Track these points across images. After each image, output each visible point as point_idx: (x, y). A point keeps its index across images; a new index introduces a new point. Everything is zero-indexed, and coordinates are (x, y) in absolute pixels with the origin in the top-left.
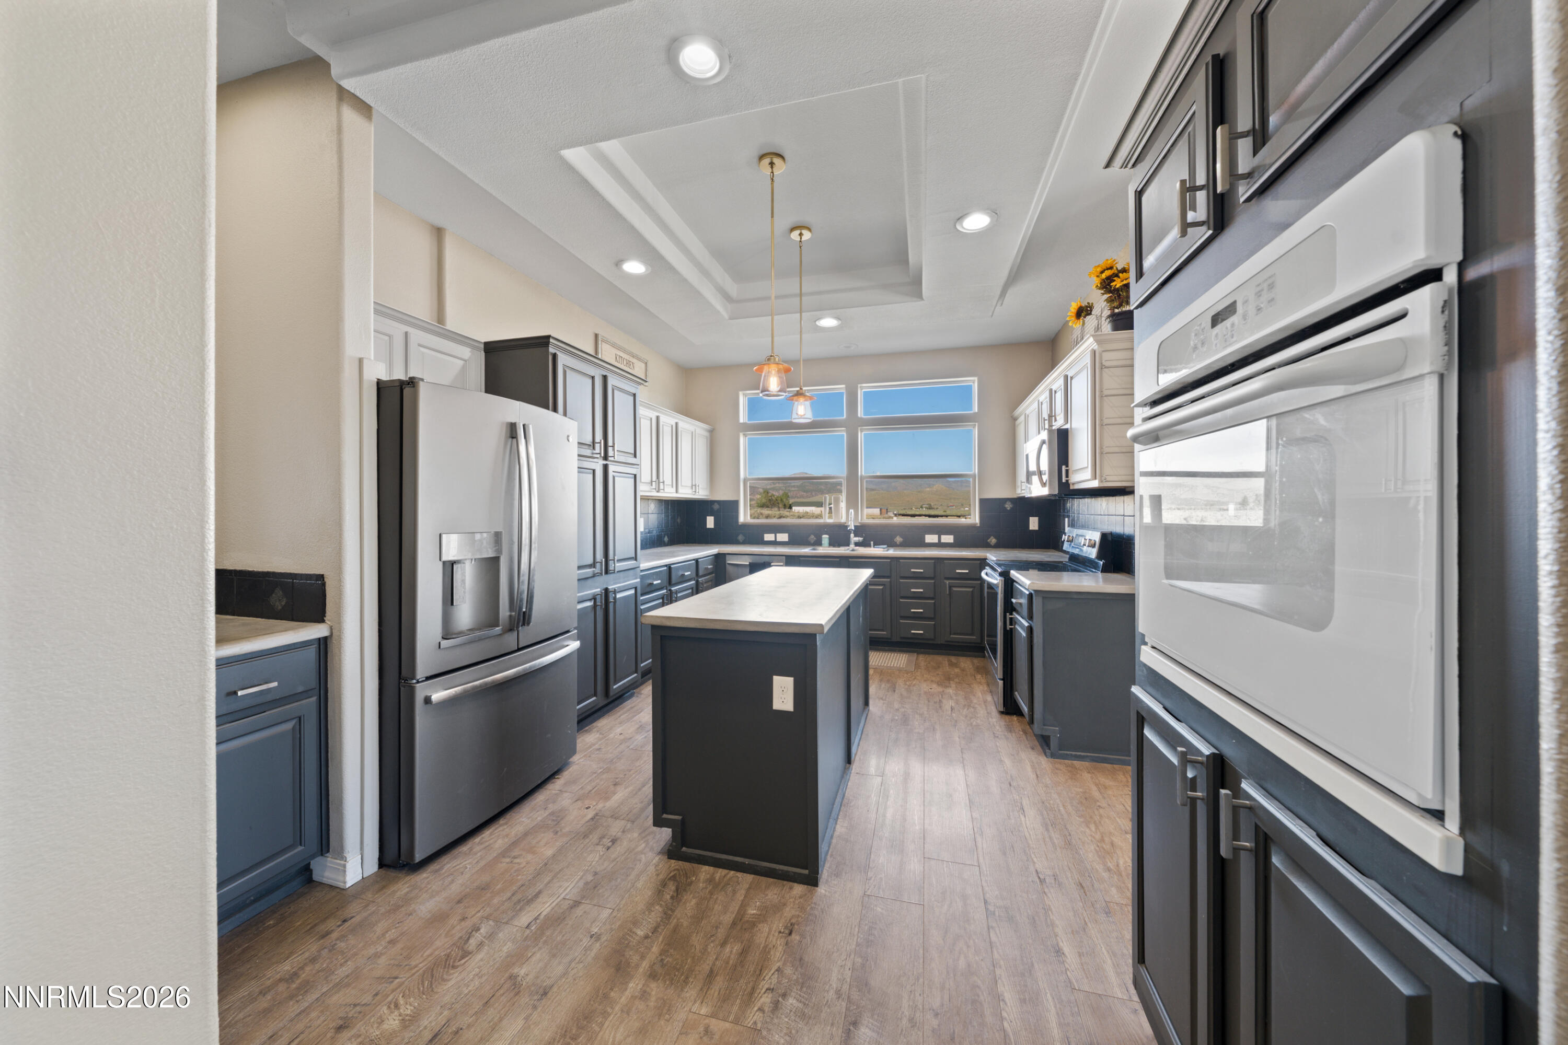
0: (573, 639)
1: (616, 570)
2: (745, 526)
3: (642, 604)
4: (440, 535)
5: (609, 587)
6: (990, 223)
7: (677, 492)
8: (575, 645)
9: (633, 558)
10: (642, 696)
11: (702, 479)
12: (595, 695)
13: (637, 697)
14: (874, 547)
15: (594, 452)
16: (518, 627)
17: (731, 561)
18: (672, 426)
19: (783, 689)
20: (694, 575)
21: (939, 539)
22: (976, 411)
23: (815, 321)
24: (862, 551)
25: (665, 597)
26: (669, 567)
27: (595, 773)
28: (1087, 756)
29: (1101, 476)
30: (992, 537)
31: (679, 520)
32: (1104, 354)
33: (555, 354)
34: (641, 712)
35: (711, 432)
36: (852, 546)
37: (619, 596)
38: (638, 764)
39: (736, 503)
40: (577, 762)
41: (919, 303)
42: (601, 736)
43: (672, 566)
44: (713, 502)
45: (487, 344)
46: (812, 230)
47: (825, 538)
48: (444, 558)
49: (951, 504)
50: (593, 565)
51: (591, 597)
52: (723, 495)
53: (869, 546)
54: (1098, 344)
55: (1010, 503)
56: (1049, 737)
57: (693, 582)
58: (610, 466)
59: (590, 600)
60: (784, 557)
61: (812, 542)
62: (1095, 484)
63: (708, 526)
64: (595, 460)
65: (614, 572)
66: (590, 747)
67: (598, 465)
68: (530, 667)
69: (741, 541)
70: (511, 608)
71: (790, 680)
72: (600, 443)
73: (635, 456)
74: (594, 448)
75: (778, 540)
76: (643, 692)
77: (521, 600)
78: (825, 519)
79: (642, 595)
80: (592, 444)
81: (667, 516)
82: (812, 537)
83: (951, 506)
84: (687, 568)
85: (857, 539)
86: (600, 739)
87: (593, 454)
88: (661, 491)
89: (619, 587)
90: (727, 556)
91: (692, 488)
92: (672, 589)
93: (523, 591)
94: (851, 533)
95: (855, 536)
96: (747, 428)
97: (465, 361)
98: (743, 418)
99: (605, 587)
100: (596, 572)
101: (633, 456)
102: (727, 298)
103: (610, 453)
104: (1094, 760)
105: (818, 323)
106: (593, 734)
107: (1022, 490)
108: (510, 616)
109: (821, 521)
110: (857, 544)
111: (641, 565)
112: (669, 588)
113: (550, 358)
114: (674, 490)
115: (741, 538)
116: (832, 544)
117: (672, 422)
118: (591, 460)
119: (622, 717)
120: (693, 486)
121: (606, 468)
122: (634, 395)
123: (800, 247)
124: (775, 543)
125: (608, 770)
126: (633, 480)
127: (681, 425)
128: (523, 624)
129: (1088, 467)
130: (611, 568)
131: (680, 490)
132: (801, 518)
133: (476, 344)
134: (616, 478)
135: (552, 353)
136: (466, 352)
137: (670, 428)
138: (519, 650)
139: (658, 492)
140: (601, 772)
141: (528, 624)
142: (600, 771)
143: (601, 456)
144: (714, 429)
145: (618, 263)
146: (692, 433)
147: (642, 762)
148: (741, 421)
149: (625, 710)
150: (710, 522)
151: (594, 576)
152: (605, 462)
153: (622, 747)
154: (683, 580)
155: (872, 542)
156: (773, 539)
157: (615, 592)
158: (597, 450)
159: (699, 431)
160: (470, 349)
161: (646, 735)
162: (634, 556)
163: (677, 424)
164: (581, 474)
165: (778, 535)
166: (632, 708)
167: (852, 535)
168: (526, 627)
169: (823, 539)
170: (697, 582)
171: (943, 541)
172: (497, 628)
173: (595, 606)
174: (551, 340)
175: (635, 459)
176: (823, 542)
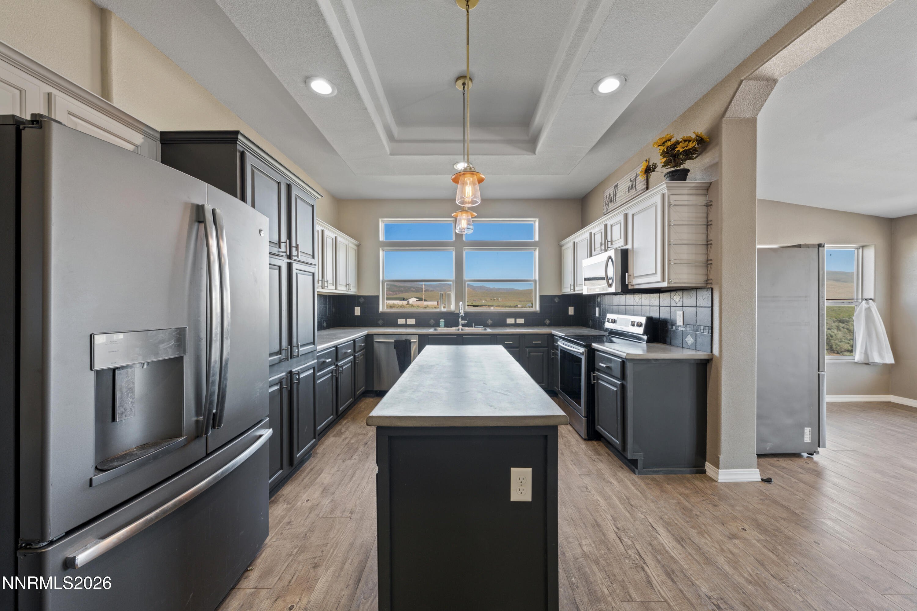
0: (264, 427)
1: (300, 354)
2: (383, 313)
3: (319, 379)
4: (91, 335)
5: (294, 370)
6: (619, 87)
7: (336, 289)
8: (267, 433)
9: (312, 343)
10: (318, 455)
11: (352, 280)
12: (282, 468)
13: (314, 457)
14: (475, 327)
15: (280, 250)
16: (207, 433)
17: (376, 339)
18: (333, 239)
19: (521, 480)
20: (353, 352)
21: (515, 321)
22: (537, 239)
23: (454, 165)
24: (468, 330)
25: (334, 371)
26: (336, 347)
27: (291, 555)
28: (661, 471)
29: (669, 279)
30: (547, 320)
31: (333, 310)
32: (671, 197)
33: (243, 152)
34: (322, 472)
35: (358, 246)
36: (460, 327)
37: (302, 376)
38: (332, 535)
39: (377, 297)
40: (269, 544)
41: (531, 156)
42: (289, 506)
43: (338, 346)
44: (359, 297)
45: (162, 133)
46: (473, 82)
47: (442, 321)
48: (98, 366)
49: (475, 299)
50: (280, 352)
51: (277, 381)
52: (366, 292)
53: (472, 326)
54: (667, 190)
55: (557, 298)
56: (636, 460)
57: (352, 357)
58: (293, 264)
59: (277, 384)
60: (417, 336)
61: (432, 324)
62: (665, 285)
63: (356, 314)
64: (281, 258)
65: (298, 357)
66: (280, 521)
67: (283, 263)
68: (222, 473)
69: (381, 324)
70: (198, 412)
71: (528, 471)
72: (286, 242)
73: (313, 257)
74: (280, 247)
75: (408, 323)
76: (318, 451)
77: (211, 403)
78: (441, 308)
79: (319, 371)
80: (278, 243)
81: (325, 307)
82: (432, 321)
83: (475, 300)
84: (347, 347)
85: (463, 322)
86: (288, 510)
87: (279, 252)
88: (325, 288)
89: (301, 369)
90: (374, 336)
91: (346, 287)
92: (339, 364)
93: (214, 392)
94: (459, 318)
95: (462, 320)
96: (385, 244)
97: (137, 146)
98: (382, 238)
99: (289, 370)
100: (282, 358)
101: (311, 257)
102: (391, 137)
103: (294, 252)
104: (666, 473)
105: (455, 167)
106: (280, 505)
107: (571, 290)
108: (197, 422)
109: (438, 310)
110: (464, 325)
111: (318, 347)
112: (336, 364)
113: (238, 154)
114: (334, 287)
115: (380, 322)
116: (447, 325)
117: (333, 236)
118: (277, 257)
119: (305, 480)
120: (347, 285)
121: (290, 266)
122: (313, 206)
123: (463, 94)
124: (406, 326)
125: (303, 549)
126: (312, 277)
127: (339, 239)
128: (214, 427)
129: (656, 273)
130: (295, 353)
131: (339, 288)
132: (426, 308)
133: (152, 133)
134: (298, 275)
135: (239, 151)
136: (138, 138)
137: (332, 240)
138: (208, 455)
139: (323, 288)
140: (297, 553)
141: (219, 426)
142: (296, 550)
143: (287, 254)
144: (360, 244)
145: (307, 80)
146: (346, 245)
147: (335, 532)
148: (381, 239)
149: (306, 472)
150: (357, 311)
151: (281, 361)
152: (289, 261)
153: (312, 515)
154: (346, 355)
155: (473, 324)
156: (405, 323)
157: (299, 374)
158: (283, 249)
159: (351, 245)
160: (142, 136)
161: (331, 498)
162: (312, 341)
163: (336, 237)
164: (271, 270)
165: (408, 320)
166: (312, 470)
167: (460, 319)
168: (216, 430)
169: (440, 322)
170: (355, 356)
171: (517, 322)
172: (180, 439)
173: (281, 388)
174: (240, 137)
175: (313, 260)
176: (440, 324)
